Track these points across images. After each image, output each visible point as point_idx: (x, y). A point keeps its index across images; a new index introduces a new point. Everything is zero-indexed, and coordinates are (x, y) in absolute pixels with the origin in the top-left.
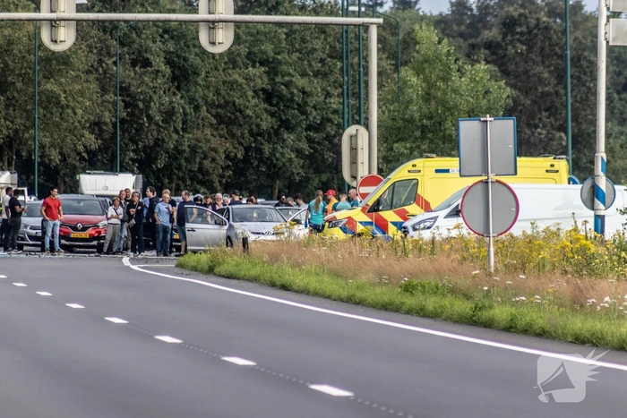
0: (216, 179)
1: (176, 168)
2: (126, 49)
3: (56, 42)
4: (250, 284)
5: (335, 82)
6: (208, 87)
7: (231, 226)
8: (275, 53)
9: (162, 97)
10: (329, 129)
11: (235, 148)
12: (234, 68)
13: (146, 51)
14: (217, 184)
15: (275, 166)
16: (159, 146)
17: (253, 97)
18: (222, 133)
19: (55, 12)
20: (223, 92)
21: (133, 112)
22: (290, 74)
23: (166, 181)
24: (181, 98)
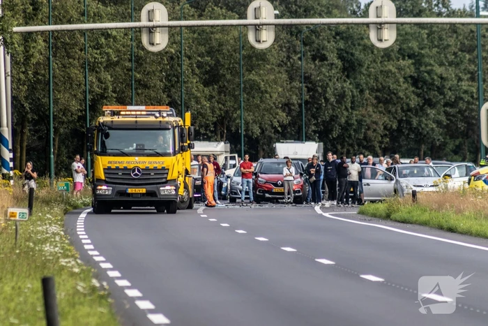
0: (377, 145)
1: (348, 138)
2: (308, 48)
3: (259, 41)
4: (421, 228)
5: (465, 69)
6: (369, 76)
7: (397, 181)
8: (419, 49)
9: (336, 84)
10: (461, 105)
11: (390, 121)
12: (389, 61)
13: (323, 49)
14: (378, 149)
15: (421, 134)
16: (334, 121)
17: (404, 83)
18: (380, 109)
19: (258, 18)
20: (380, 79)
21: (313, 95)
22: (431, 65)
24: (350, 84)
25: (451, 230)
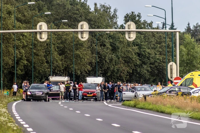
0: (124, 78)
1: (113, 76)
2: (98, 41)
3: (83, 38)
4: (150, 111)
5: (158, 50)
6: (122, 52)
7: (136, 93)
8: (140, 42)
9: (109, 55)
10: (156, 64)
11: (130, 70)
12: (129, 47)
13: (104, 42)
14: (125, 80)
15: (141, 74)
16: (108, 69)
17: (135, 55)
18: (126, 65)
19: (82, 29)
20: (126, 54)
21: (101, 59)
22: (145, 48)
23: (110, 79)
24: (114, 55)
25: (162, 112)
